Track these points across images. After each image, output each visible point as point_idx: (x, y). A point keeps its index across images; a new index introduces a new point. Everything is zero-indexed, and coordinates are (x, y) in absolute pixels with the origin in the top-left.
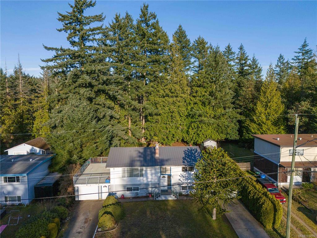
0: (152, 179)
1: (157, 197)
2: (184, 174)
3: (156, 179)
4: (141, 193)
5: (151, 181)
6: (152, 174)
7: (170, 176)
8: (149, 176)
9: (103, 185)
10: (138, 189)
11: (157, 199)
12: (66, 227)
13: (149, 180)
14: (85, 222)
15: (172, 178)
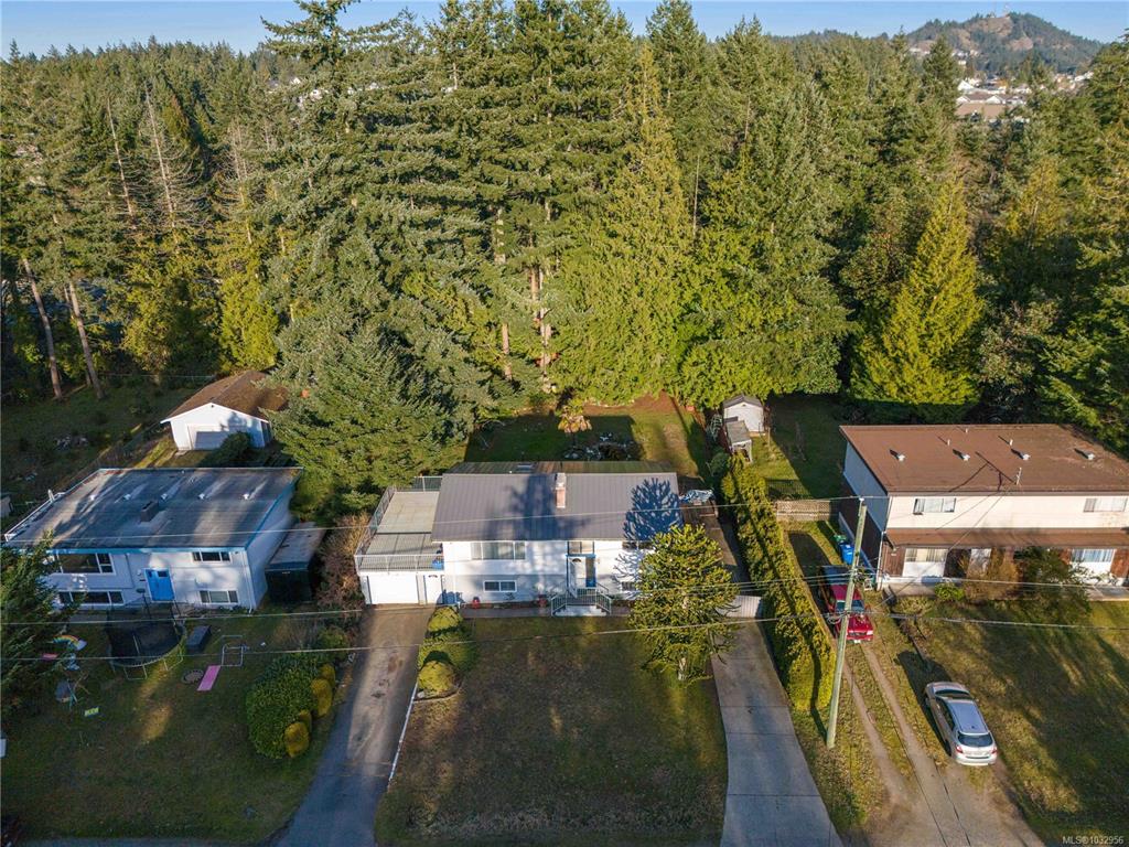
0: (545, 565)
1: (559, 611)
2: (628, 554)
3: (553, 566)
4: (519, 595)
5: (542, 571)
6: (544, 555)
7: (591, 560)
8: (538, 559)
9: (427, 573)
10: (512, 586)
11: (557, 614)
12: (348, 678)
13: (538, 568)
14: (390, 669)
15: (596, 564)
